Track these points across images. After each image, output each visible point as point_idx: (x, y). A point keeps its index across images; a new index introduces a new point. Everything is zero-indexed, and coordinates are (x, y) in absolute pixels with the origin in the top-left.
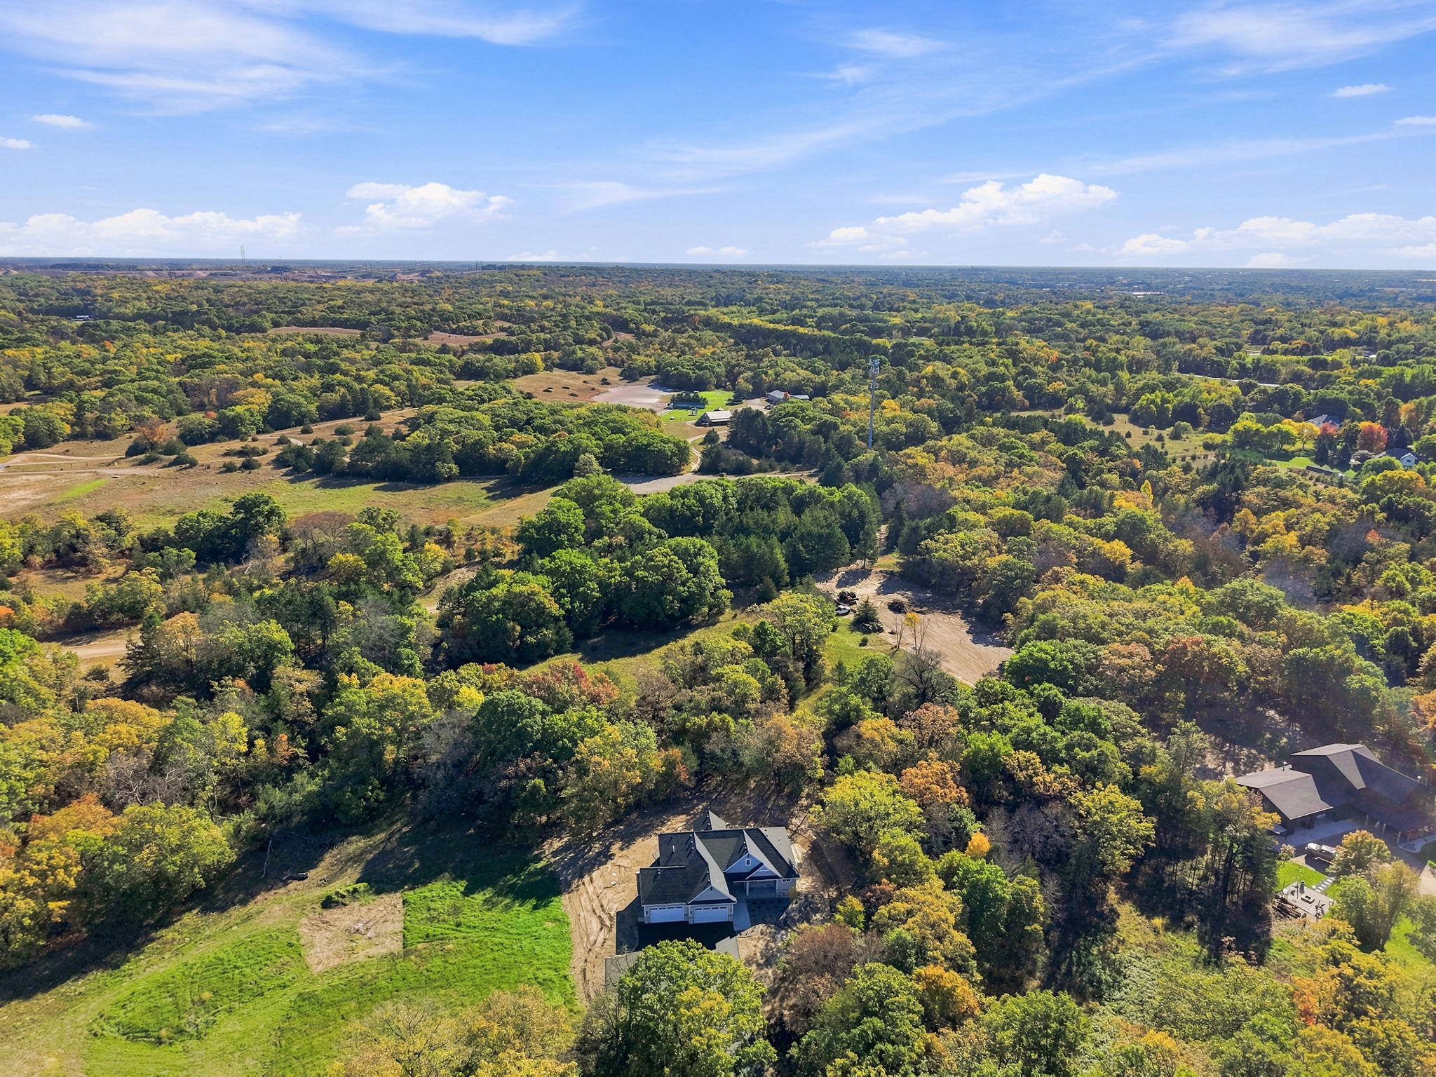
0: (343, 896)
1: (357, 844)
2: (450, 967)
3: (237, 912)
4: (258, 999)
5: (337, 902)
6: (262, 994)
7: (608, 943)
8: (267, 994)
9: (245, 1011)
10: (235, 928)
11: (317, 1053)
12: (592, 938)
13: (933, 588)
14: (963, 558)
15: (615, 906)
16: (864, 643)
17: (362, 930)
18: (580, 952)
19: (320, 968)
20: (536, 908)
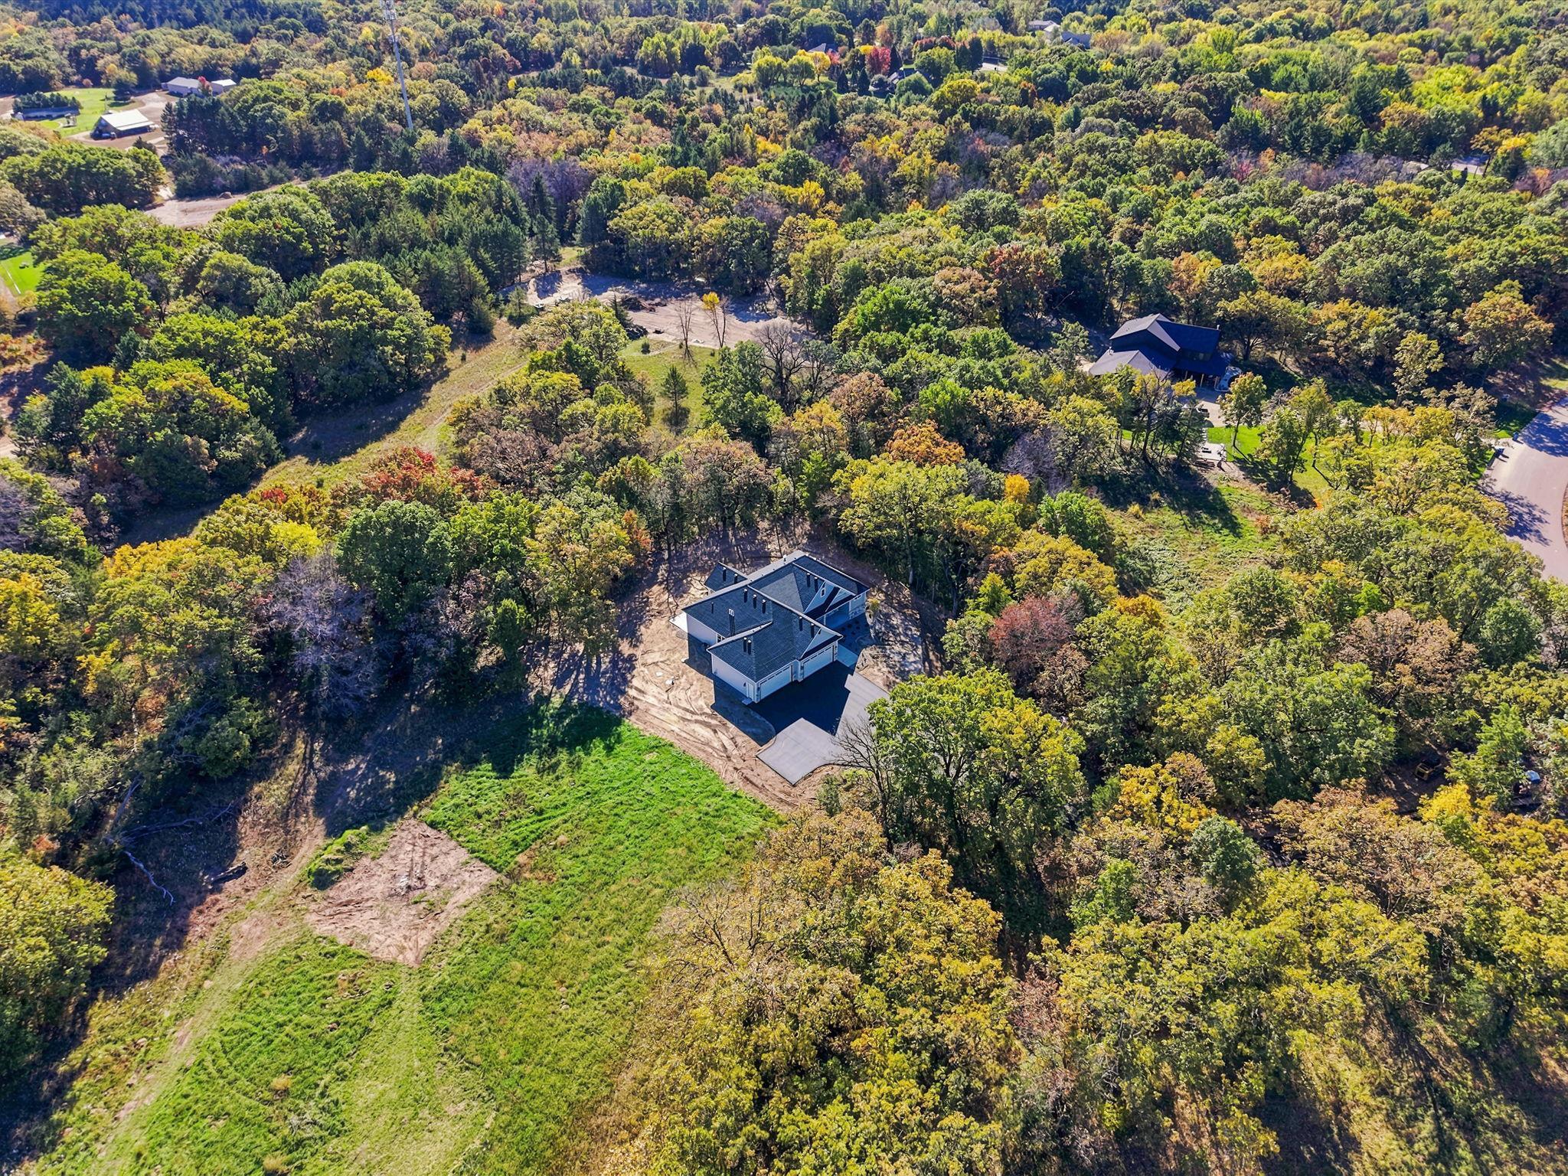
0: (338, 861)
1: (271, 794)
2: (591, 859)
3: (186, 962)
4: (369, 1039)
5: (337, 872)
6: (367, 1030)
7: (739, 740)
8: (375, 1024)
9: (367, 1062)
10: (207, 984)
11: (540, 1040)
12: (716, 744)
13: (643, 276)
14: (671, 232)
15: (701, 702)
16: (646, 349)
17: (414, 882)
18: (718, 764)
19: (410, 956)
20: (609, 749)
